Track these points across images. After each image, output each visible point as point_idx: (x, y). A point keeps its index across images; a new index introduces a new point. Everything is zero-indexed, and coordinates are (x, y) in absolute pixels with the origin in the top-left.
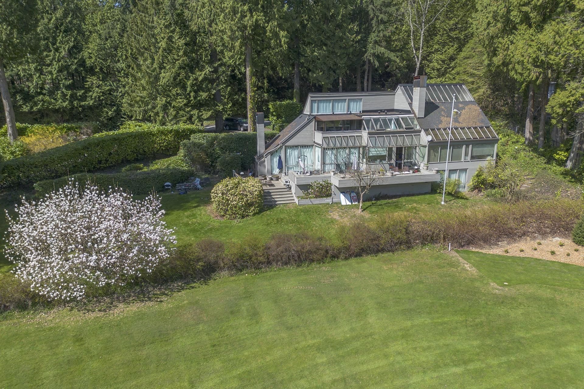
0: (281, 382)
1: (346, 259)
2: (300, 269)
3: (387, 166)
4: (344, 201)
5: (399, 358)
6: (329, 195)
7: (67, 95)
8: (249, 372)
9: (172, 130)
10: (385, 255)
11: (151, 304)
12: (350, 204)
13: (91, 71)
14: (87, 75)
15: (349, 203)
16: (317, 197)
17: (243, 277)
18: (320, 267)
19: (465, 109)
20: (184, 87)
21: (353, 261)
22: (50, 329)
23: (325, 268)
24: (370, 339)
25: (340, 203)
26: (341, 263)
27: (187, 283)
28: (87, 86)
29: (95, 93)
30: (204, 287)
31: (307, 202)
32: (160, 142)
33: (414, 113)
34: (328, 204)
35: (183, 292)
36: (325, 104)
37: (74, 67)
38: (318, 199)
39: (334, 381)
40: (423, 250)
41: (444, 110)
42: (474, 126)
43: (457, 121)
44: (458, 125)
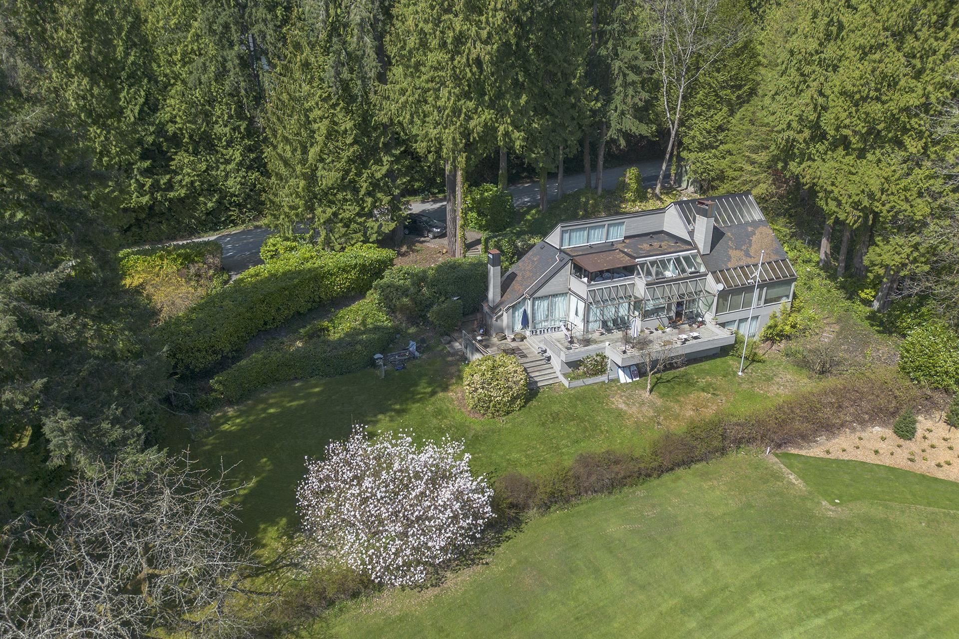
1: (658, 476)
2: (613, 497)
3: (666, 321)
4: (624, 378)
5: (763, 615)
6: (603, 370)
7: (145, 185)
10: (699, 466)
11: (479, 568)
12: (630, 381)
17: (554, 516)
18: (634, 492)
19: (755, 234)
20: (356, 191)
21: (666, 477)
23: (640, 492)
24: (727, 593)
25: (618, 380)
26: (654, 482)
27: (501, 533)
30: (520, 535)
31: (579, 383)
33: (696, 248)
34: (603, 382)
35: (503, 546)
36: (578, 233)
37: (150, 139)
38: (592, 378)
40: (740, 457)
41: (731, 239)
42: (768, 260)
43: (747, 254)
44: (750, 260)
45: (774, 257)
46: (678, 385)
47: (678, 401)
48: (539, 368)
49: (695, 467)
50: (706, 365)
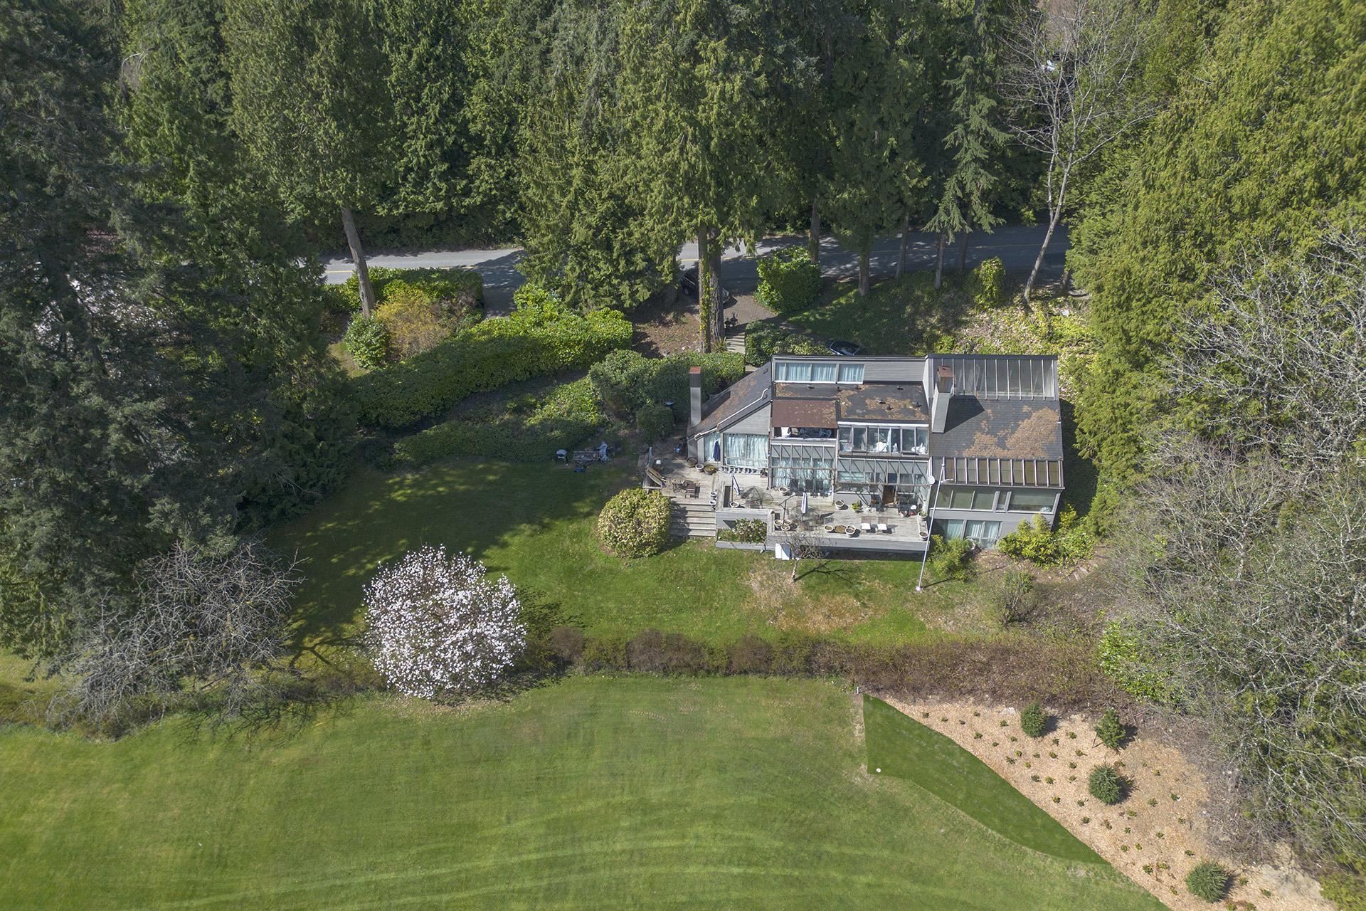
0: (579, 840)
1: (727, 675)
2: (666, 680)
3: (869, 499)
4: (780, 554)
5: (693, 843)
6: (760, 540)
8: (558, 820)
10: (775, 680)
11: (495, 702)
12: (786, 558)
16: (742, 541)
17: (597, 678)
18: (690, 682)
19: (1030, 417)
21: (733, 680)
23: (694, 685)
24: (682, 811)
25: (772, 554)
26: (719, 680)
27: (538, 678)
28: (471, 172)
30: (555, 687)
31: (726, 544)
32: (563, 357)
33: (930, 421)
34: (757, 552)
35: (531, 691)
36: (799, 369)
37: (450, 140)
38: (745, 543)
39: (623, 851)
40: (827, 685)
41: (988, 418)
42: (1029, 457)
43: (1001, 444)
44: (1000, 453)
45: (1041, 455)
46: (836, 580)
47: (818, 599)
48: (701, 514)
49: (772, 679)
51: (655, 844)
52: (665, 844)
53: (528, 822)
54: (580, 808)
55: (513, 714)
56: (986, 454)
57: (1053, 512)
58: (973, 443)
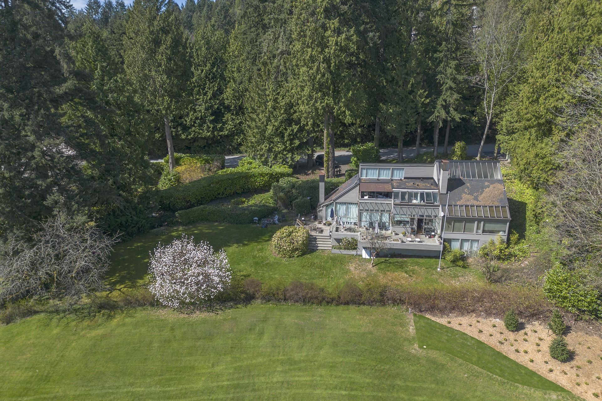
0: (253, 376)
1: (337, 305)
2: (304, 307)
3: (410, 230)
4: (365, 255)
5: (319, 378)
6: (355, 249)
7: (210, 128)
8: (241, 366)
9: (268, 173)
11: (211, 314)
13: (228, 108)
14: (225, 111)
15: (368, 257)
16: (345, 249)
17: (268, 306)
18: (317, 308)
19: (489, 188)
20: (283, 137)
21: (341, 307)
22: (162, 320)
23: (320, 309)
24: (312, 364)
25: (361, 256)
26: (333, 307)
27: (236, 304)
28: (224, 121)
29: (230, 126)
30: (244, 309)
31: (337, 251)
32: (260, 181)
33: (439, 189)
34: (353, 255)
35: (231, 310)
36: (372, 171)
38: (346, 250)
39: (278, 382)
40: (392, 310)
41: (468, 188)
42: (491, 205)
43: (476, 199)
44: (476, 203)
45: (496, 204)
46: (394, 266)
47: (385, 274)
48: (324, 240)
49: (362, 306)
50: (422, 261)
51: (296, 379)
52: (303, 379)
53: (224, 367)
54: (254, 361)
55: (221, 319)
56: (468, 203)
57: (506, 234)
58: (462, 199)
